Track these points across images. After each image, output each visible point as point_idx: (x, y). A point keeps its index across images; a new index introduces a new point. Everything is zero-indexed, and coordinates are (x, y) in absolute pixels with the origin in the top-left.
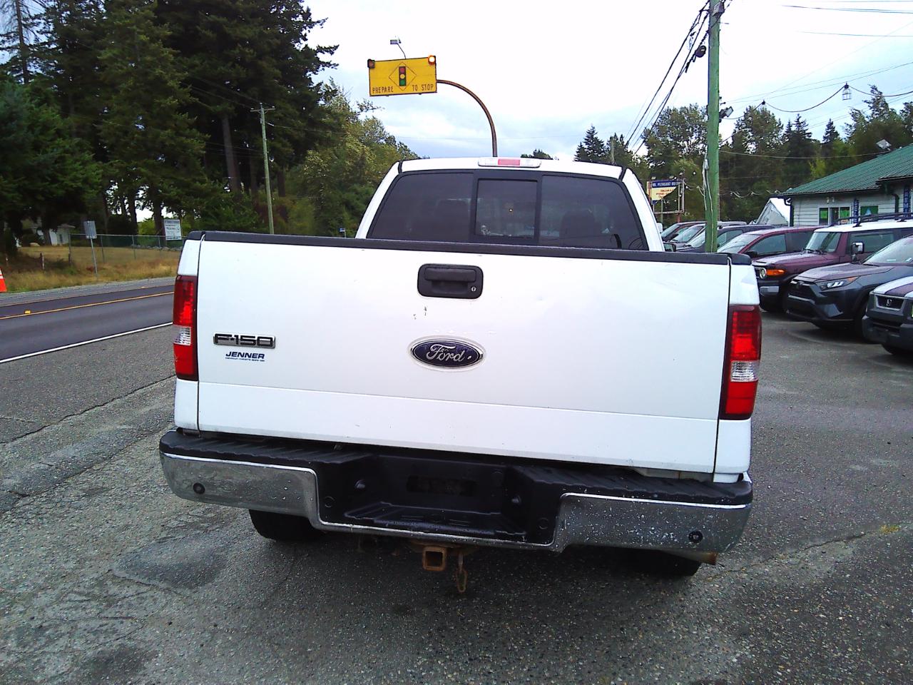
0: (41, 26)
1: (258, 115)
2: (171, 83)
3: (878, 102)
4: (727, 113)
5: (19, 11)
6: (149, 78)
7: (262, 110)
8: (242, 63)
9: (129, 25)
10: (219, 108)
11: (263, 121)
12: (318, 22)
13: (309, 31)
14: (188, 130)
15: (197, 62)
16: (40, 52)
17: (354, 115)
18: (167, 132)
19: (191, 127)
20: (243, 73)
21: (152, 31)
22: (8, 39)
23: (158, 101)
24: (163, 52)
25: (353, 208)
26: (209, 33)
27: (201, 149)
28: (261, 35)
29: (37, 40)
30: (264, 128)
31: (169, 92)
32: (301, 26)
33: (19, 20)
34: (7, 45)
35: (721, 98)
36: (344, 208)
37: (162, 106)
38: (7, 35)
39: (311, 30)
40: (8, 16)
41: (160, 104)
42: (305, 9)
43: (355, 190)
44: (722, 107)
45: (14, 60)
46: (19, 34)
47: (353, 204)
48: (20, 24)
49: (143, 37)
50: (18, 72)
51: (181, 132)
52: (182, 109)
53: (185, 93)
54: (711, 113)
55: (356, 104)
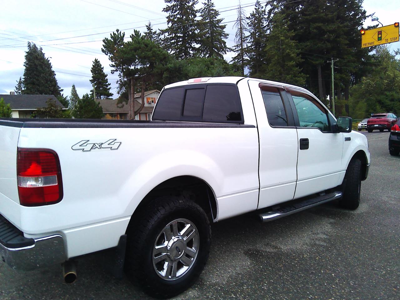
0: (249, 40)
1: (330, 64)
2: (293, 55)
5: (241, 36)
6: (284, 54)
7: (333, 61)
8: (328, 41)
9: (277, 34)
10: (317, 62)
11: (332, 66)
12: (370, 15)
13: (364, 21)
14: (300, 74)
15: (308, 44)
16: (248, 50)
17: (393, 57)
18: (289, 76)
19: (300, 73)
20: (329, 45)
21: (287, 35)
22: (237, 47)
23: (287, 63)
24: (290, 43)
25: (383, 103)
26: (315, 31)
27: (304, 82)
28: (339, 27)
29: (247, 46)
30: (333, 69)
31: (292, 59)
32: (360, 19)
33: (241, 39)
34: (237, 49)
36: (377, 104)
37: (288, 65)
38: (237, 46)
39: (365, 20)
40: (238, 38)
41: (287, 65)
42: (363, 11)
43: (386, 94)
45: (239, 55)
46: (241, 44)
47: (383, 101)
48: (242, 41)
49: (282, 38)
50: (240, 59)
51: (297, 75)
52: (297, 65)
53: (298, 59)
55: (394, 51)
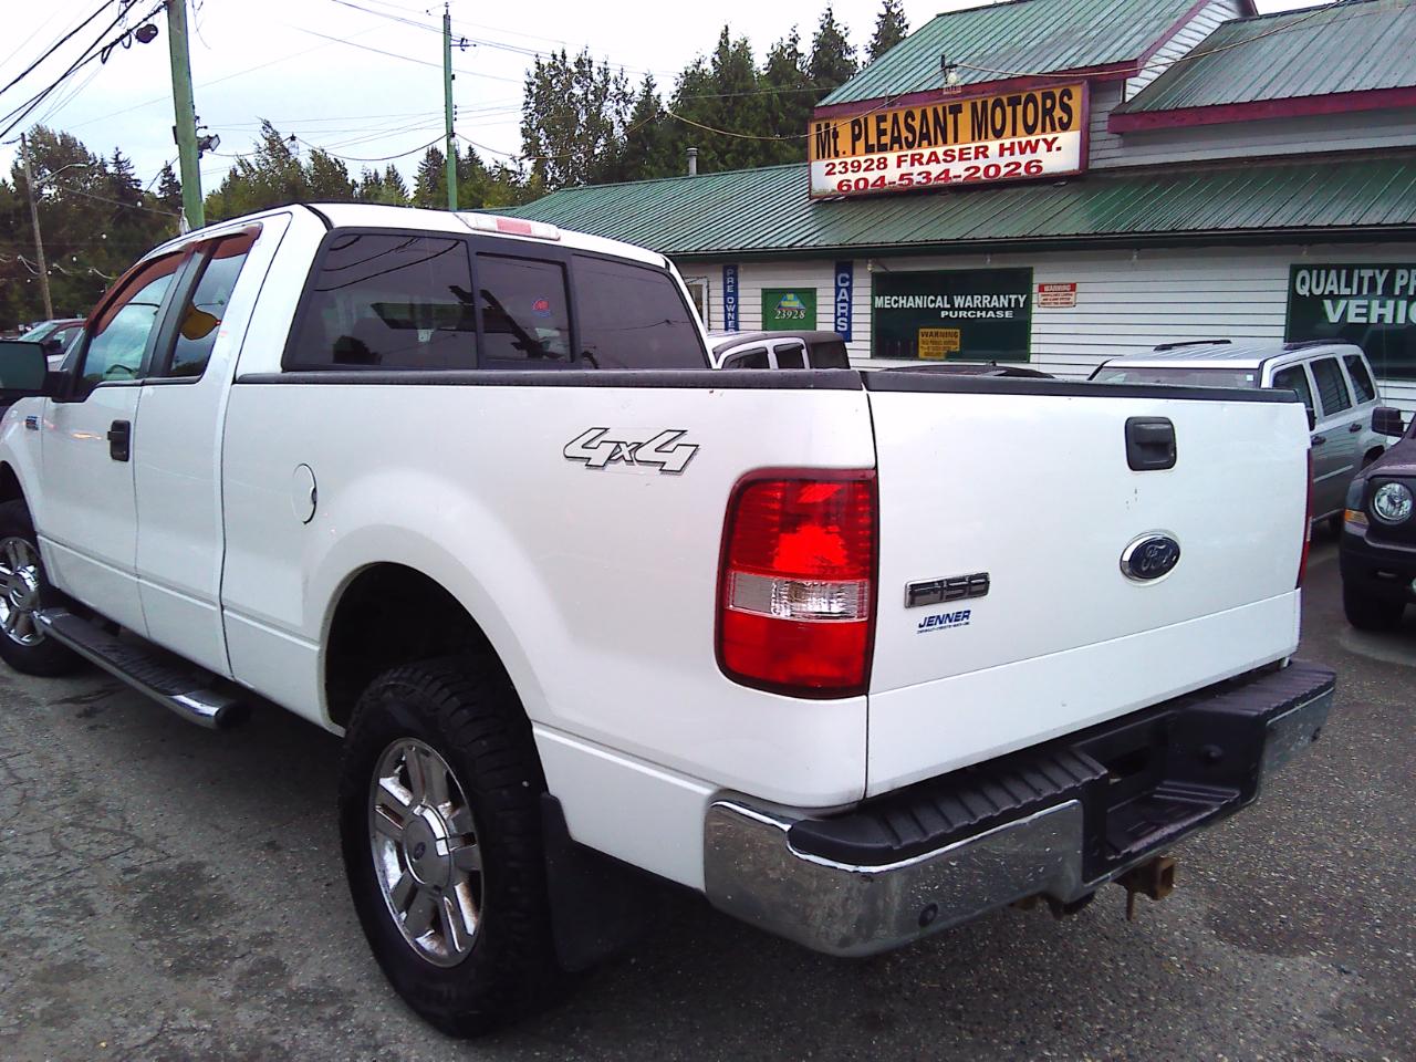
3: (276, 146)
4: (213, 144)
35: (198, 118)
44: (201, 134)
54: (185, 140)
